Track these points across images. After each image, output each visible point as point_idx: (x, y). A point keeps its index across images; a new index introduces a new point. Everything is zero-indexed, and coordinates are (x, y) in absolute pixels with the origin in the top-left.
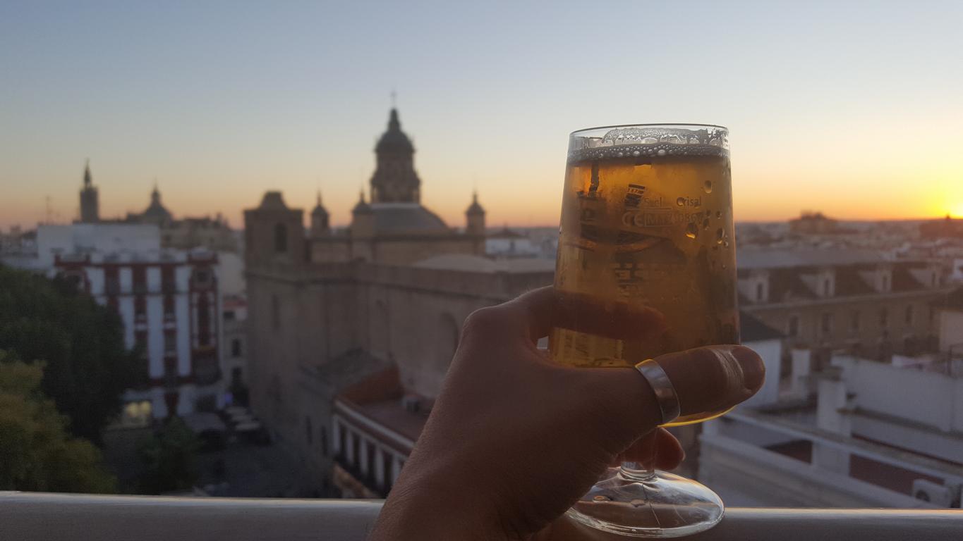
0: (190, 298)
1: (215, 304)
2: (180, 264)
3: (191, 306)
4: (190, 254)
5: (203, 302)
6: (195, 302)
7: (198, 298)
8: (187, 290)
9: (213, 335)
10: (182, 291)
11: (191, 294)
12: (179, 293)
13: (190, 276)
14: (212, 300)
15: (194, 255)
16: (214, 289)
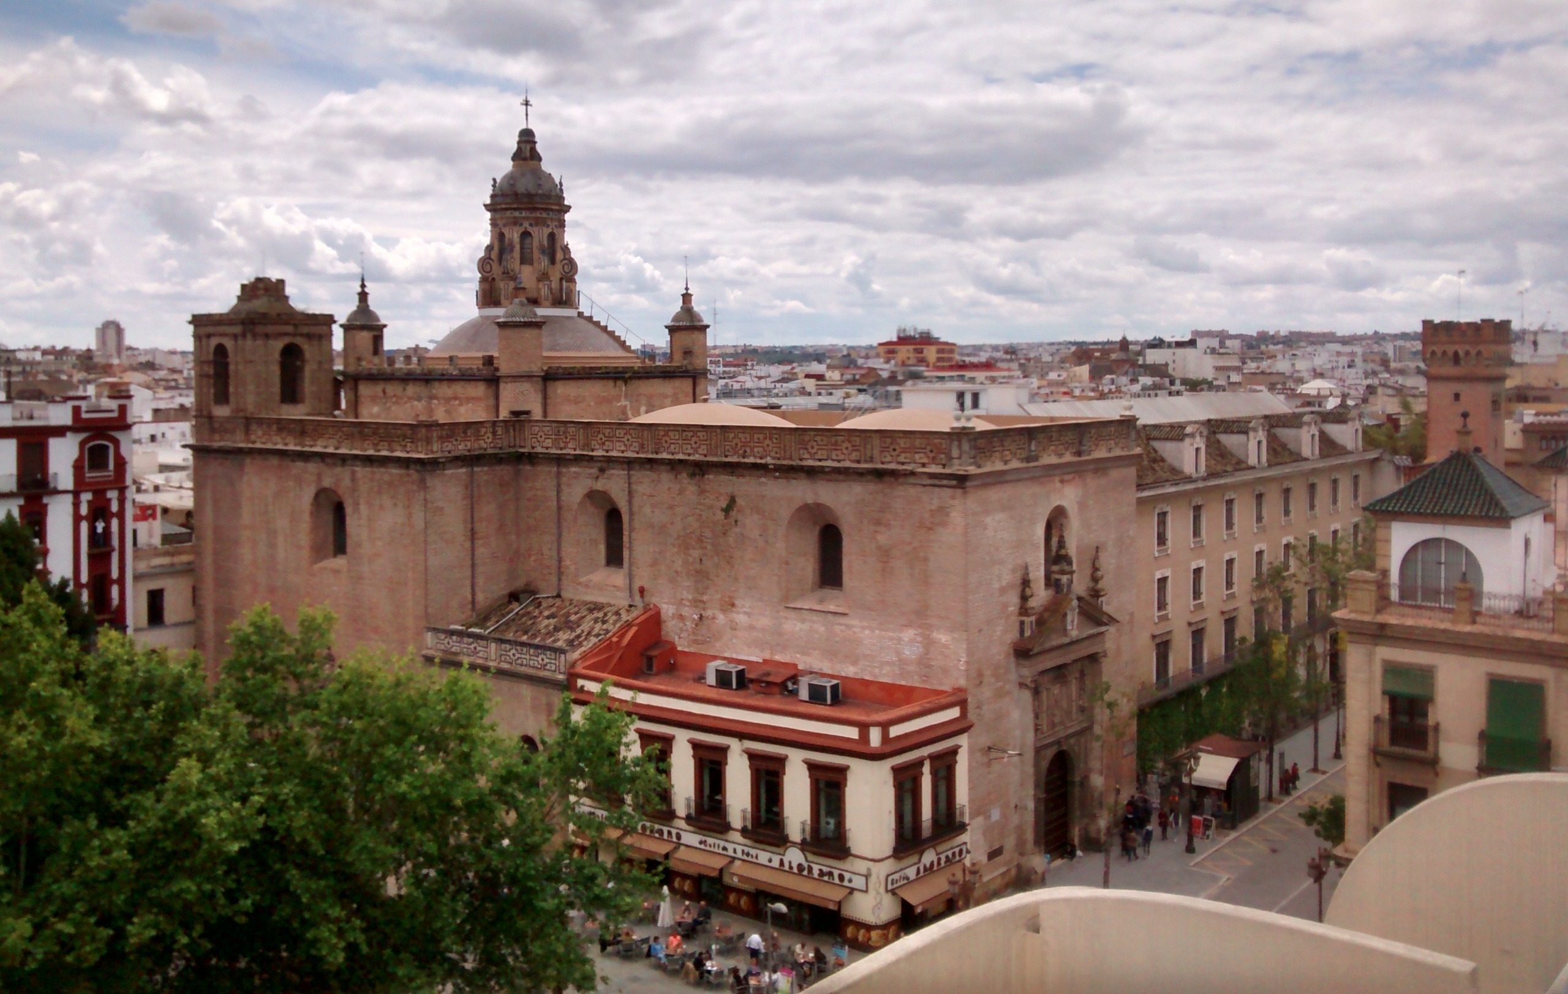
0: (76, 505)
1: (121, 515)
2: (60, 431)
3: (77, 518)
4: (76, 411)
5: (99, 511)
6: (84, 510)
7: (89, 502)
8: (70, 486)
9: (115, 582)
10: (61, 487)
11: (76, 494)
12: (56, 492)
13: (75, 454)
14: (114, 507)
15: (84, 409)
16: (119, 481)
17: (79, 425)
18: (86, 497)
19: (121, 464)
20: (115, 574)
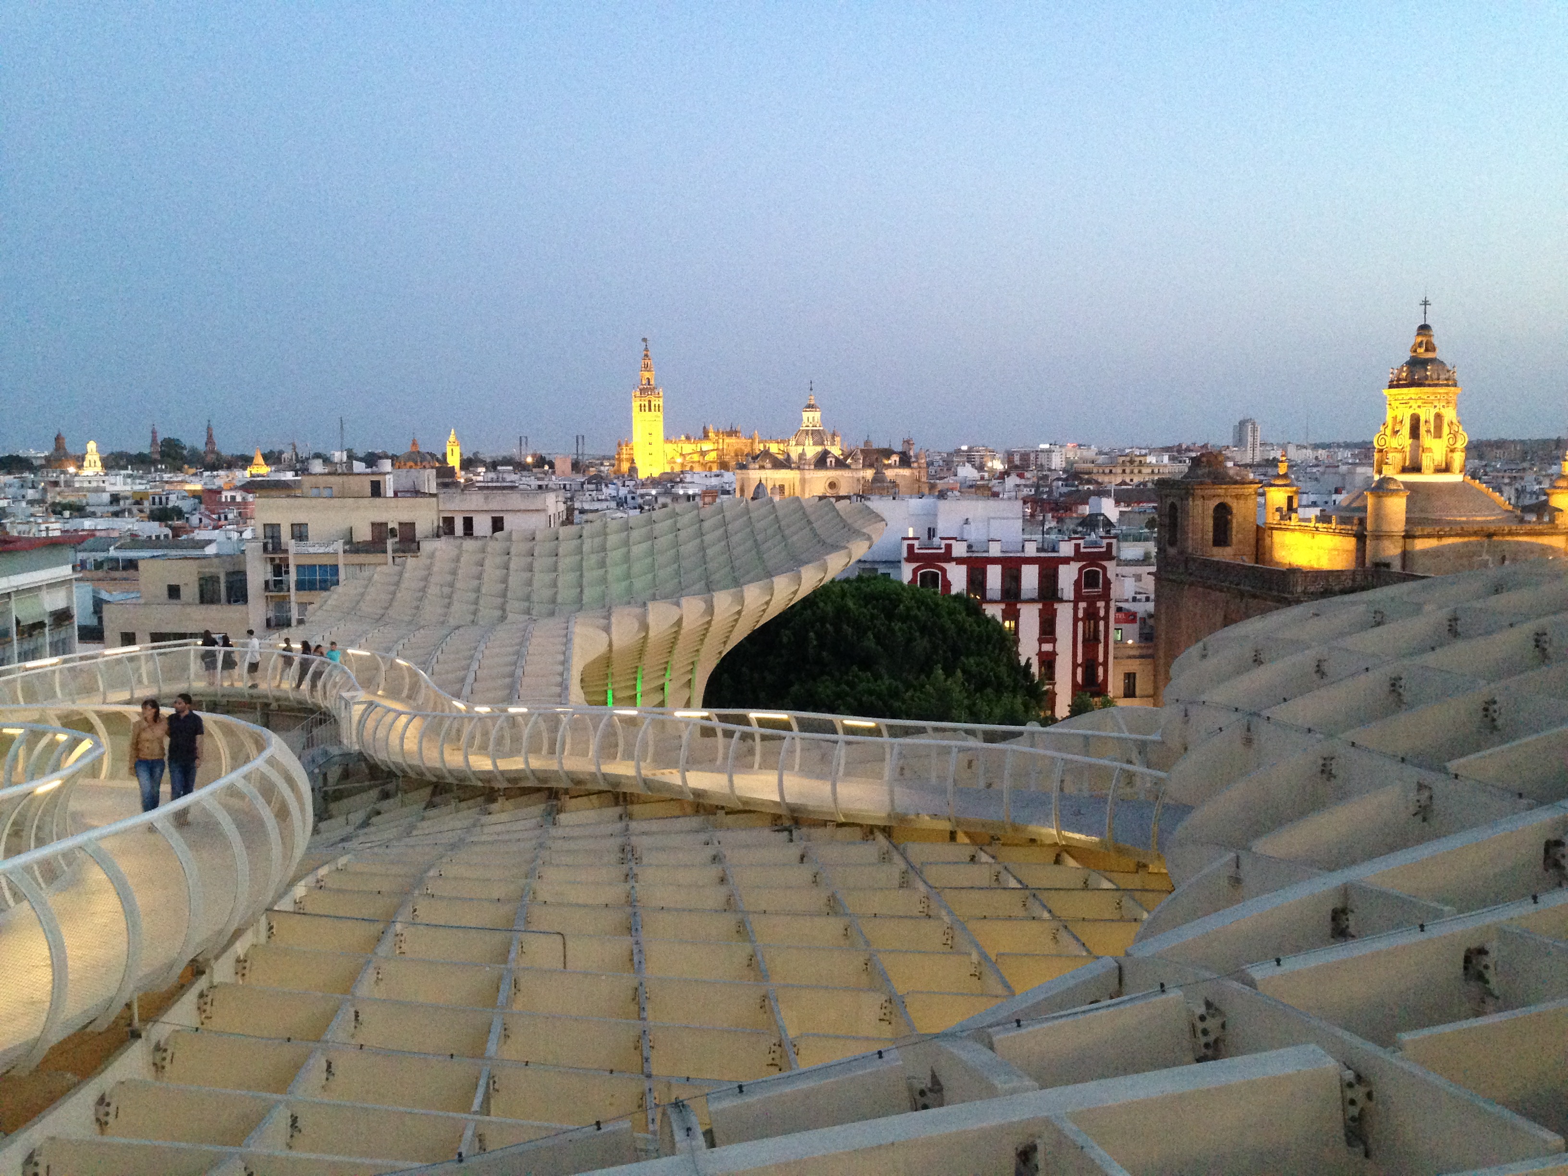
0: (1076, 610)
1: (1106, 618)
2: (1066, 560)
4: (1077, 546)
5: (1091, 615)
6: (1081, 614)
7: (1085, 609)
8: (1072, 598)
9: (1101, 664)
10: (1065, 598)
11: (1076, 603)
12: (1061, 601)
13: (1075, 576)
14: (1102, 613)
15: (1082, 546)
16: (1106, 596)
17: (1078, 556)
18: (1082, 605)
19: (1107, 583)
20: (1101, 659)
